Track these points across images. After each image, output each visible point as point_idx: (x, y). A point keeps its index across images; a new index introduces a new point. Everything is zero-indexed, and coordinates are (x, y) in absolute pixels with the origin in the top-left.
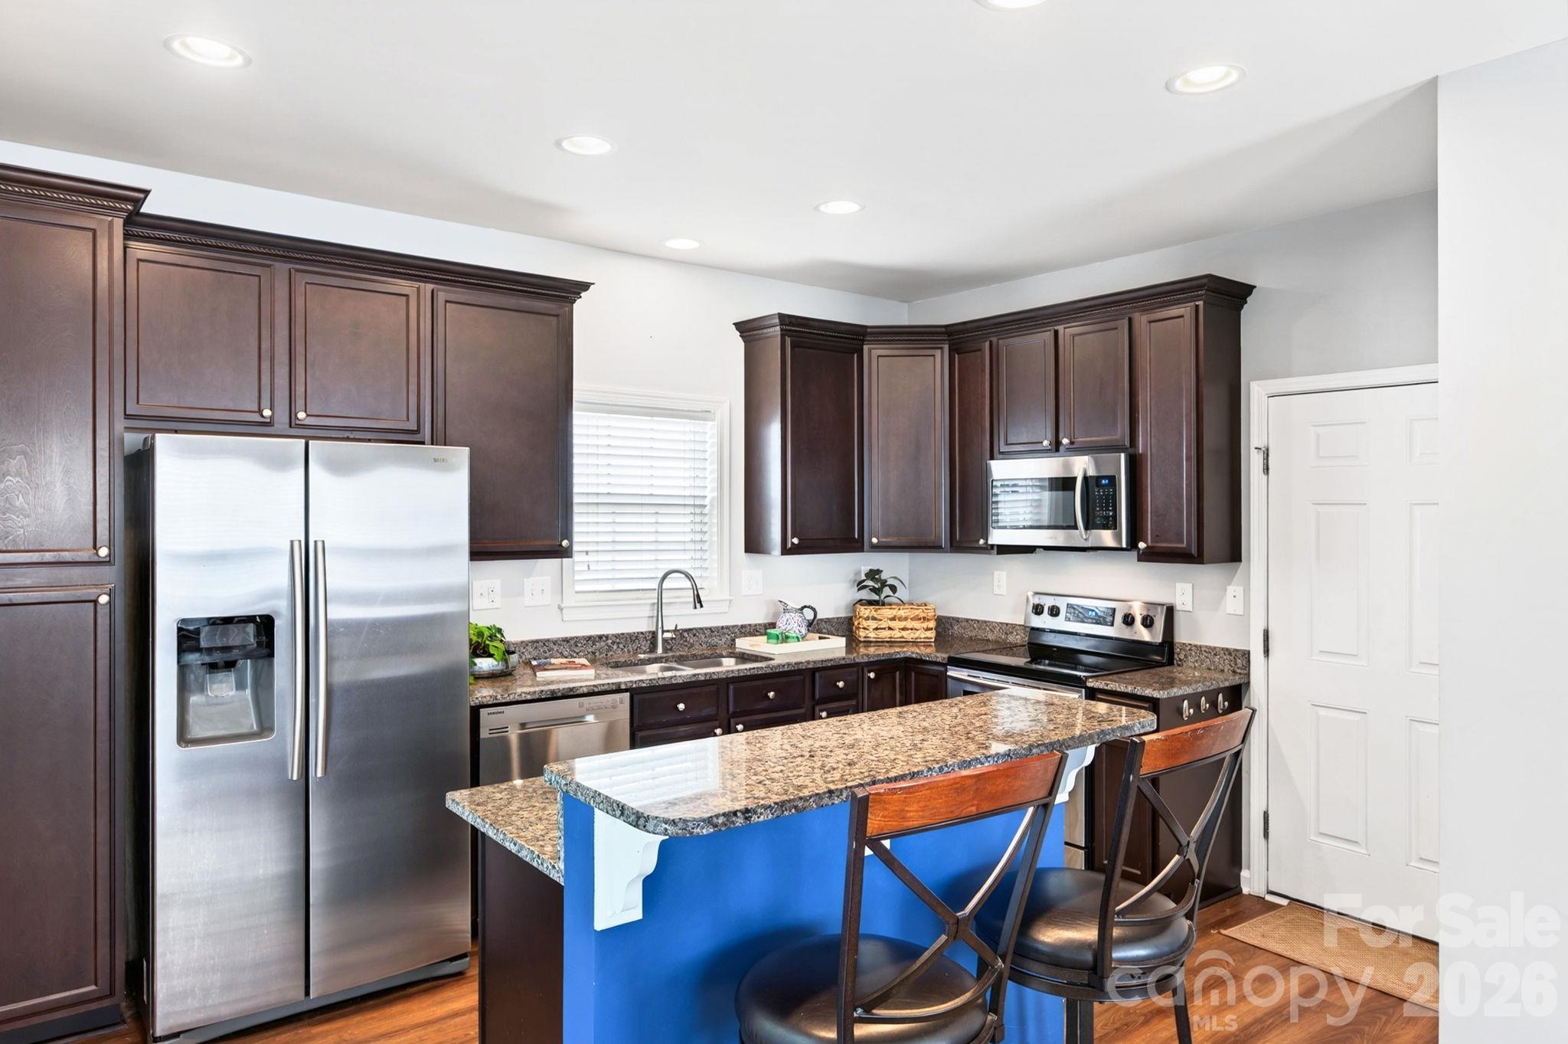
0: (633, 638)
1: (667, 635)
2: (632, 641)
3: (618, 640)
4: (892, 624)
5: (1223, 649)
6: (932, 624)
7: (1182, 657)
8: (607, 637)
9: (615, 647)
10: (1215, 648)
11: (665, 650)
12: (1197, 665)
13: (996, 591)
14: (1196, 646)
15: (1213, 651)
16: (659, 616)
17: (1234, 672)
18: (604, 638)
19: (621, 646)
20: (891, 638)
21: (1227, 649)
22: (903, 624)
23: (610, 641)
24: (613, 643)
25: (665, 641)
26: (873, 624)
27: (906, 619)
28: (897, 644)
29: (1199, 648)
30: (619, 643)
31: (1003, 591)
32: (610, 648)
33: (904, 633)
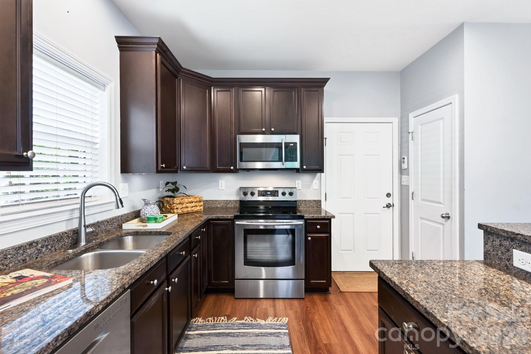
0: (59, 238)
1: (90, 230)
2: (59, 241)
3: (46, 244)
4: (188, 205)
5: (313, 200)
6: (202, 203)
7: (299, 204)
8: (37, 242)
9: (44, 250)
10: (311, 200)
11: (88, 241)
12: (304, 206)
13: (220, 188)
14: (304, 200)
15: (310, 201)
16: (82, 216)
17: (317, 207)
18: (34, 244)
19: (49, 247)
20: (188, 211)
21: (315, 200)
22: (193, 205)
23: (40, 245)
24: (42, 247)
25: (87, 234)
26: (180, 206)
27: (192, 202)
28: (190, 214)
29: (305, 201)
30: (47, 246)
31: (223, 188)
32: (39, 251)
33: (193, 209)
